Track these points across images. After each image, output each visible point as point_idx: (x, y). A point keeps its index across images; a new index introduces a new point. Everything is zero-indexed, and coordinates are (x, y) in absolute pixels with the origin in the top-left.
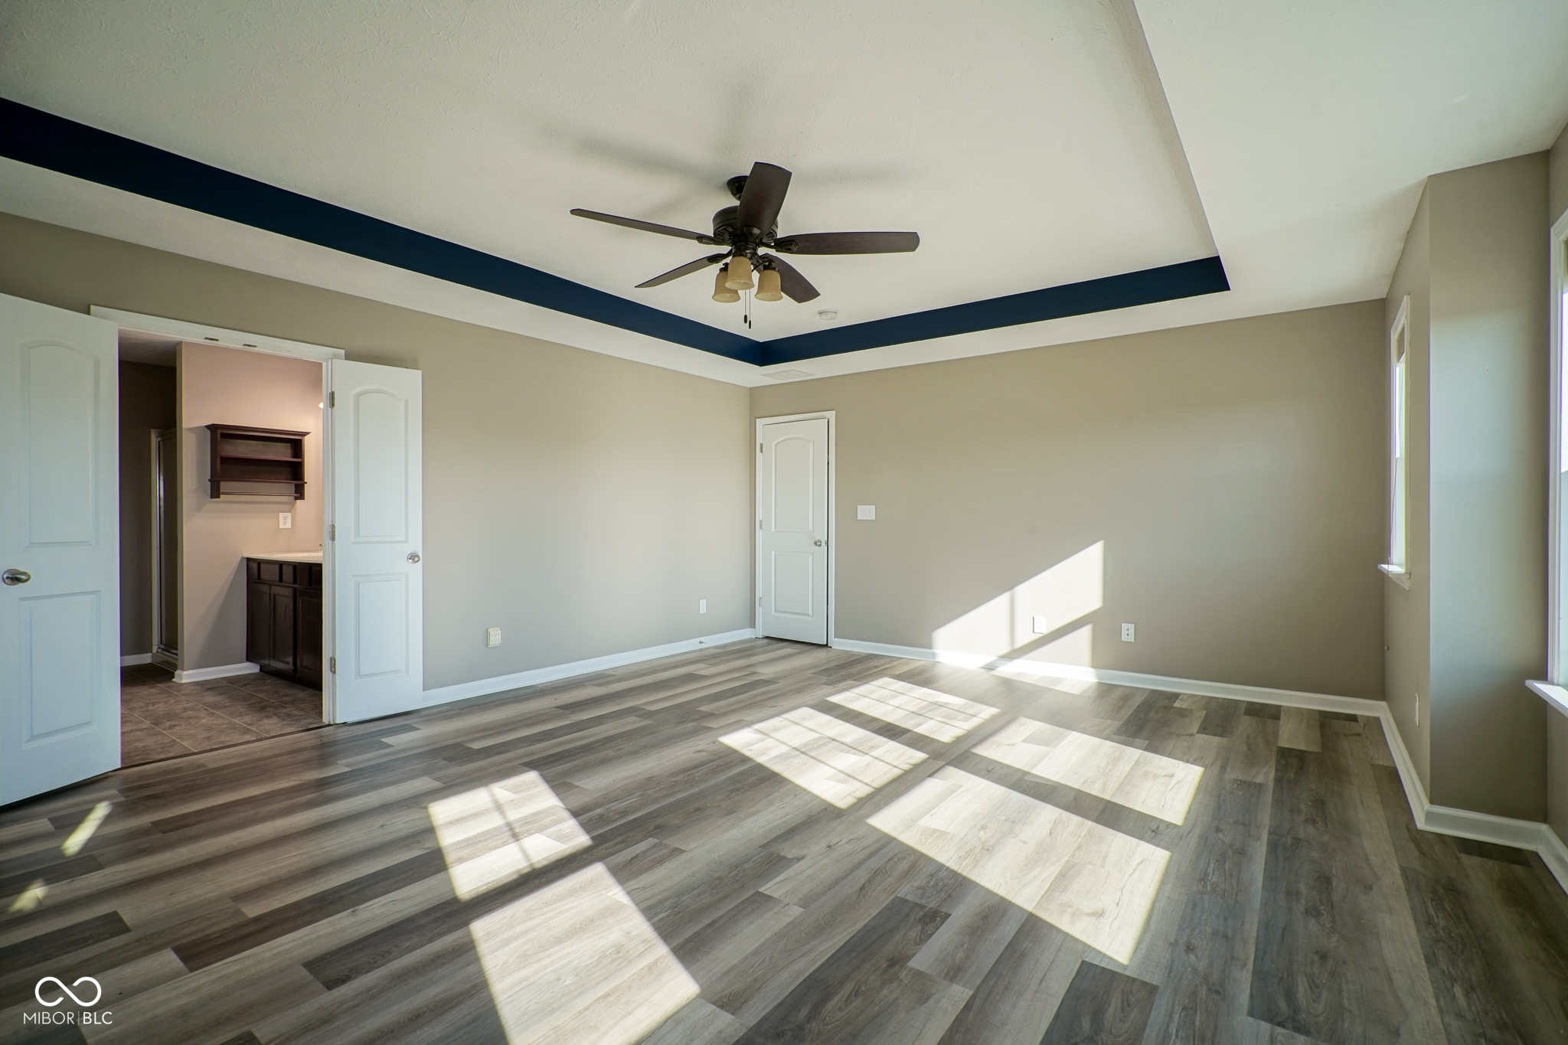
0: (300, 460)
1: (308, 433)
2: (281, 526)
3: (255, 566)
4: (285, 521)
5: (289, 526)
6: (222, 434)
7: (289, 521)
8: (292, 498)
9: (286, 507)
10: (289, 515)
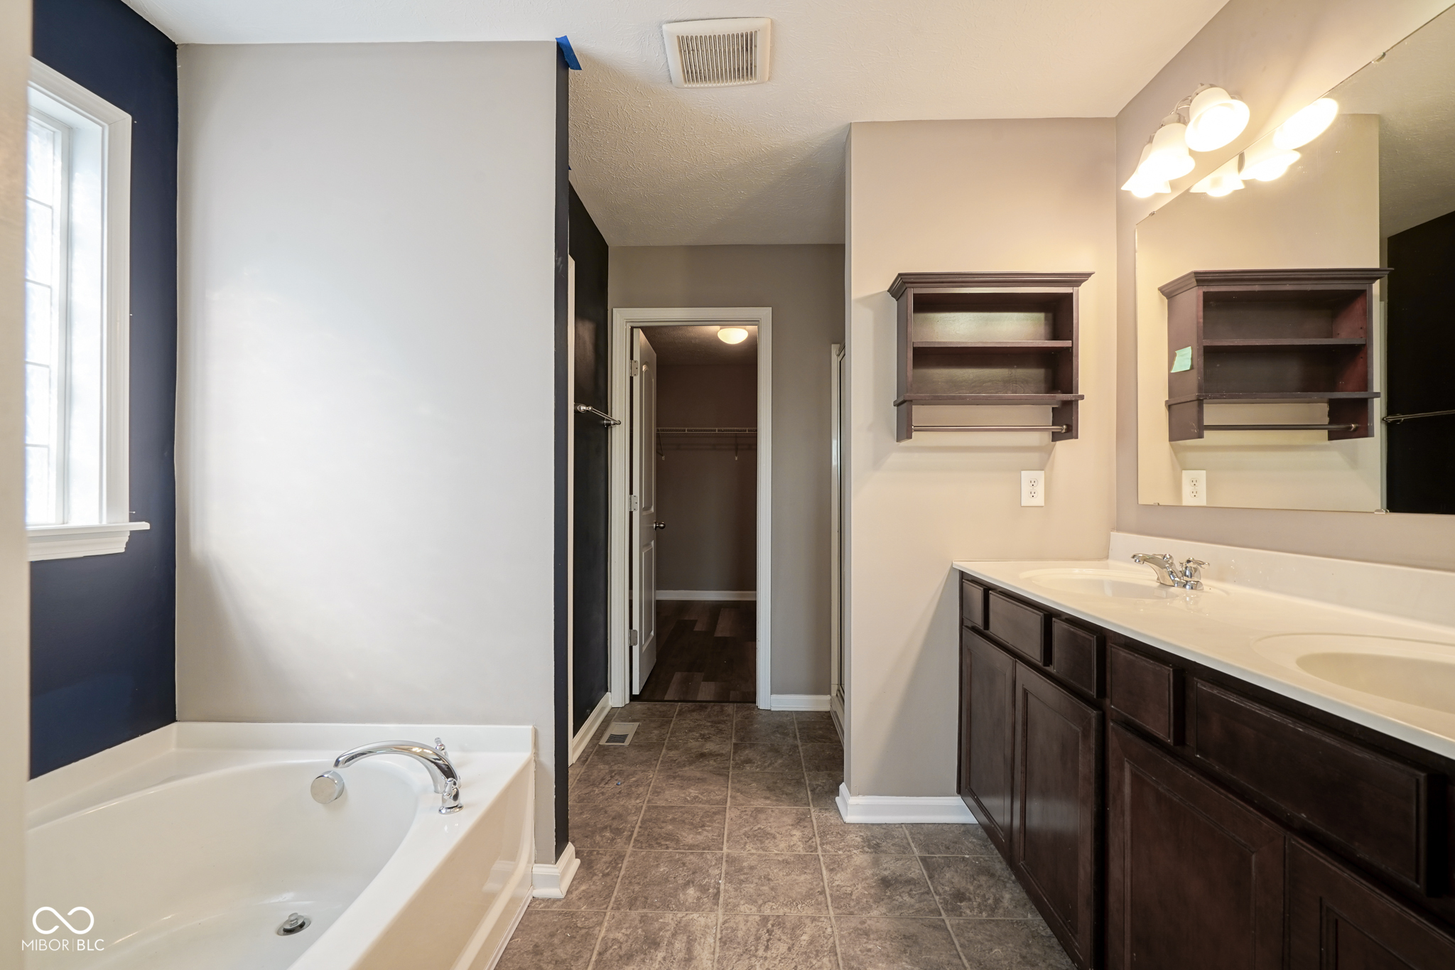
0: (1067, 344)
1: (1089, 275)
2: (1026, 501)
3: (977, 593)
4: (1032, 487)
5: (1039, 500)
6: (917, 298)
7: (1040, 489)
8: (1047, 437)
9: (1035, 457)
10: (1040, 476)
